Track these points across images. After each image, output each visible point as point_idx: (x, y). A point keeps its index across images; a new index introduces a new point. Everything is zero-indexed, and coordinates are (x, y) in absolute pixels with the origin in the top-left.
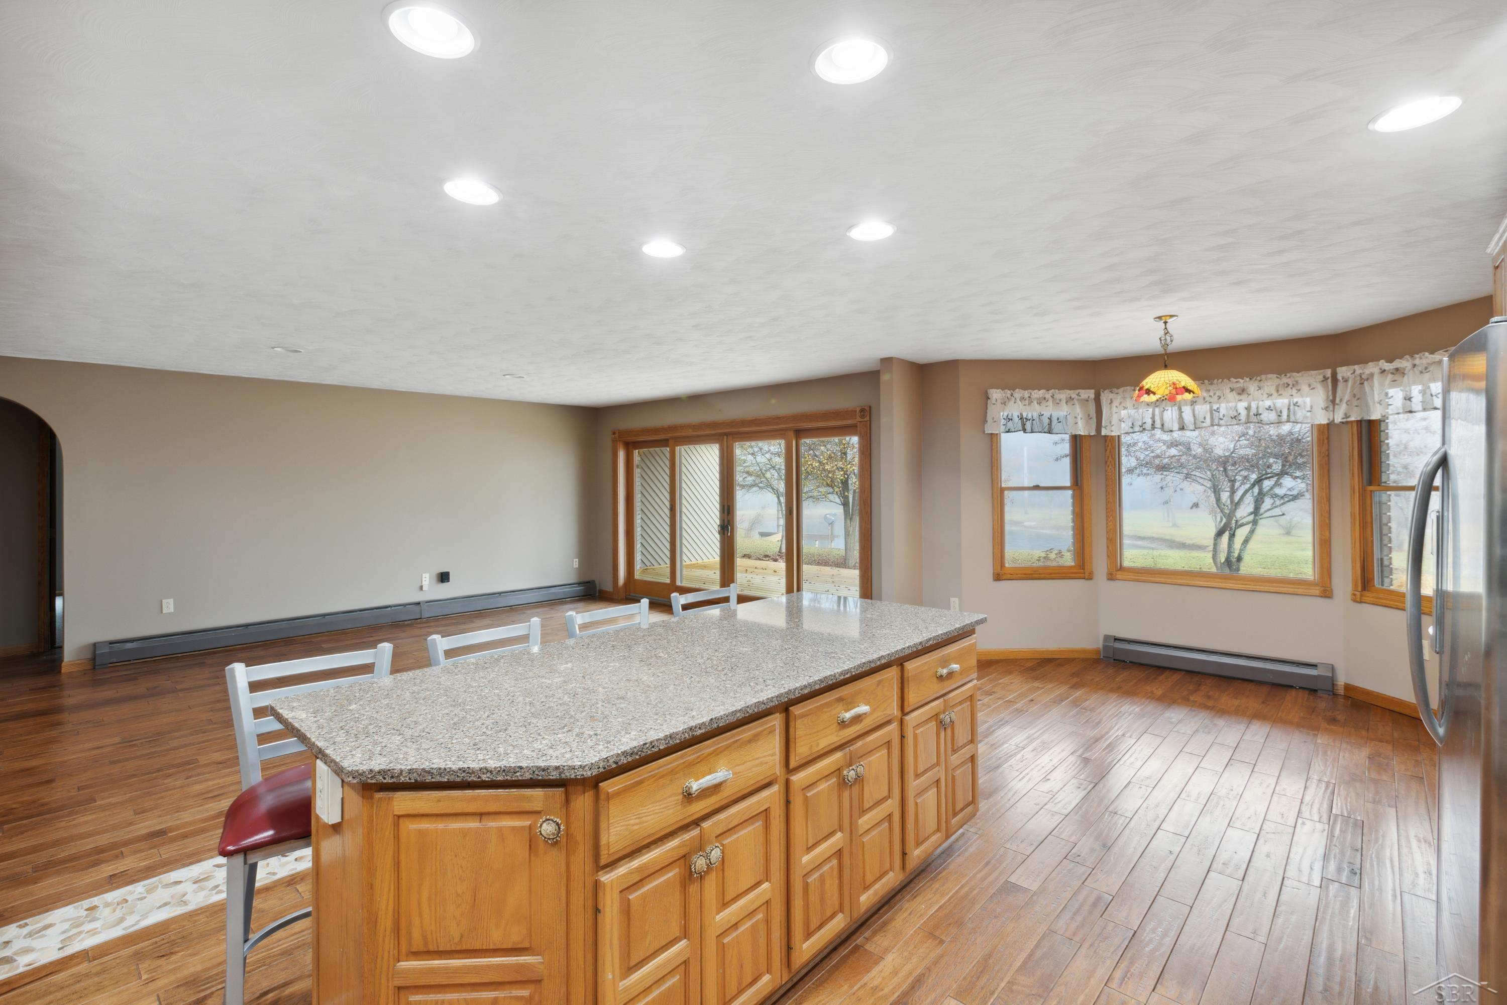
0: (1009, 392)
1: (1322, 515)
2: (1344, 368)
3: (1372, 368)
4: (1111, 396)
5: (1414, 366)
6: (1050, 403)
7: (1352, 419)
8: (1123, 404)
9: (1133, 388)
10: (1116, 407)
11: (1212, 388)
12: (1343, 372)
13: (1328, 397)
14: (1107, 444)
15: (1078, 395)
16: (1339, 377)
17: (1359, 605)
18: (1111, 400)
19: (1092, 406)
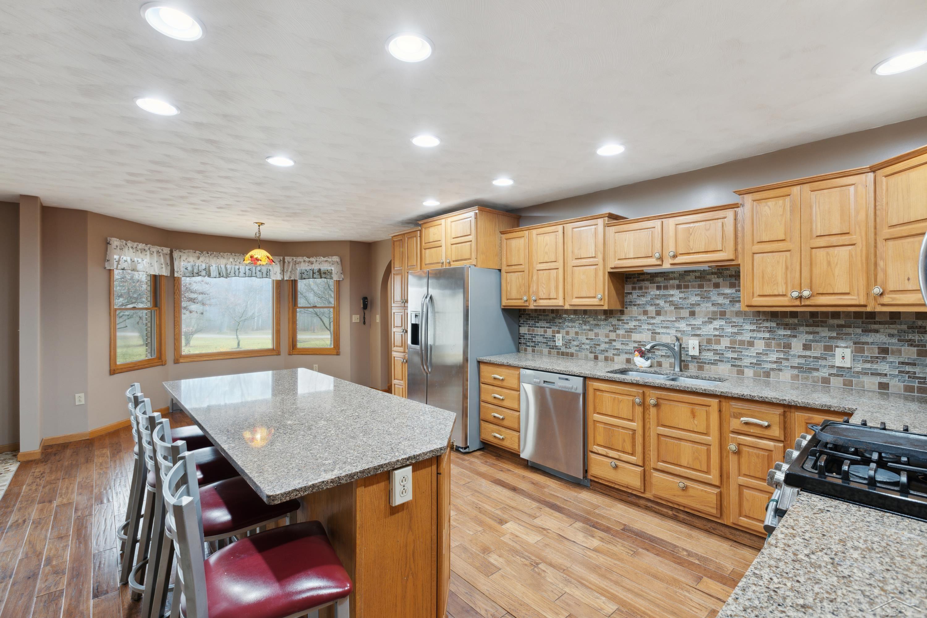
0: (124, 242)
1: (277, 320)
2: (288, 257)
3: (300, 259)
4: (181, 254)
5: (317, 261)
6: (148, 253)
7: (292, 279)
8: (188, 260)
9: (194, 251)
10: (184, 260)
11: (236, 258)
12: (287, 259)
13: (281, 269)
14: (175, 282)
15: (162, 250)
16: (286, 261)
17: (291, 356)
18: (181, 256)
19: (168, 258)
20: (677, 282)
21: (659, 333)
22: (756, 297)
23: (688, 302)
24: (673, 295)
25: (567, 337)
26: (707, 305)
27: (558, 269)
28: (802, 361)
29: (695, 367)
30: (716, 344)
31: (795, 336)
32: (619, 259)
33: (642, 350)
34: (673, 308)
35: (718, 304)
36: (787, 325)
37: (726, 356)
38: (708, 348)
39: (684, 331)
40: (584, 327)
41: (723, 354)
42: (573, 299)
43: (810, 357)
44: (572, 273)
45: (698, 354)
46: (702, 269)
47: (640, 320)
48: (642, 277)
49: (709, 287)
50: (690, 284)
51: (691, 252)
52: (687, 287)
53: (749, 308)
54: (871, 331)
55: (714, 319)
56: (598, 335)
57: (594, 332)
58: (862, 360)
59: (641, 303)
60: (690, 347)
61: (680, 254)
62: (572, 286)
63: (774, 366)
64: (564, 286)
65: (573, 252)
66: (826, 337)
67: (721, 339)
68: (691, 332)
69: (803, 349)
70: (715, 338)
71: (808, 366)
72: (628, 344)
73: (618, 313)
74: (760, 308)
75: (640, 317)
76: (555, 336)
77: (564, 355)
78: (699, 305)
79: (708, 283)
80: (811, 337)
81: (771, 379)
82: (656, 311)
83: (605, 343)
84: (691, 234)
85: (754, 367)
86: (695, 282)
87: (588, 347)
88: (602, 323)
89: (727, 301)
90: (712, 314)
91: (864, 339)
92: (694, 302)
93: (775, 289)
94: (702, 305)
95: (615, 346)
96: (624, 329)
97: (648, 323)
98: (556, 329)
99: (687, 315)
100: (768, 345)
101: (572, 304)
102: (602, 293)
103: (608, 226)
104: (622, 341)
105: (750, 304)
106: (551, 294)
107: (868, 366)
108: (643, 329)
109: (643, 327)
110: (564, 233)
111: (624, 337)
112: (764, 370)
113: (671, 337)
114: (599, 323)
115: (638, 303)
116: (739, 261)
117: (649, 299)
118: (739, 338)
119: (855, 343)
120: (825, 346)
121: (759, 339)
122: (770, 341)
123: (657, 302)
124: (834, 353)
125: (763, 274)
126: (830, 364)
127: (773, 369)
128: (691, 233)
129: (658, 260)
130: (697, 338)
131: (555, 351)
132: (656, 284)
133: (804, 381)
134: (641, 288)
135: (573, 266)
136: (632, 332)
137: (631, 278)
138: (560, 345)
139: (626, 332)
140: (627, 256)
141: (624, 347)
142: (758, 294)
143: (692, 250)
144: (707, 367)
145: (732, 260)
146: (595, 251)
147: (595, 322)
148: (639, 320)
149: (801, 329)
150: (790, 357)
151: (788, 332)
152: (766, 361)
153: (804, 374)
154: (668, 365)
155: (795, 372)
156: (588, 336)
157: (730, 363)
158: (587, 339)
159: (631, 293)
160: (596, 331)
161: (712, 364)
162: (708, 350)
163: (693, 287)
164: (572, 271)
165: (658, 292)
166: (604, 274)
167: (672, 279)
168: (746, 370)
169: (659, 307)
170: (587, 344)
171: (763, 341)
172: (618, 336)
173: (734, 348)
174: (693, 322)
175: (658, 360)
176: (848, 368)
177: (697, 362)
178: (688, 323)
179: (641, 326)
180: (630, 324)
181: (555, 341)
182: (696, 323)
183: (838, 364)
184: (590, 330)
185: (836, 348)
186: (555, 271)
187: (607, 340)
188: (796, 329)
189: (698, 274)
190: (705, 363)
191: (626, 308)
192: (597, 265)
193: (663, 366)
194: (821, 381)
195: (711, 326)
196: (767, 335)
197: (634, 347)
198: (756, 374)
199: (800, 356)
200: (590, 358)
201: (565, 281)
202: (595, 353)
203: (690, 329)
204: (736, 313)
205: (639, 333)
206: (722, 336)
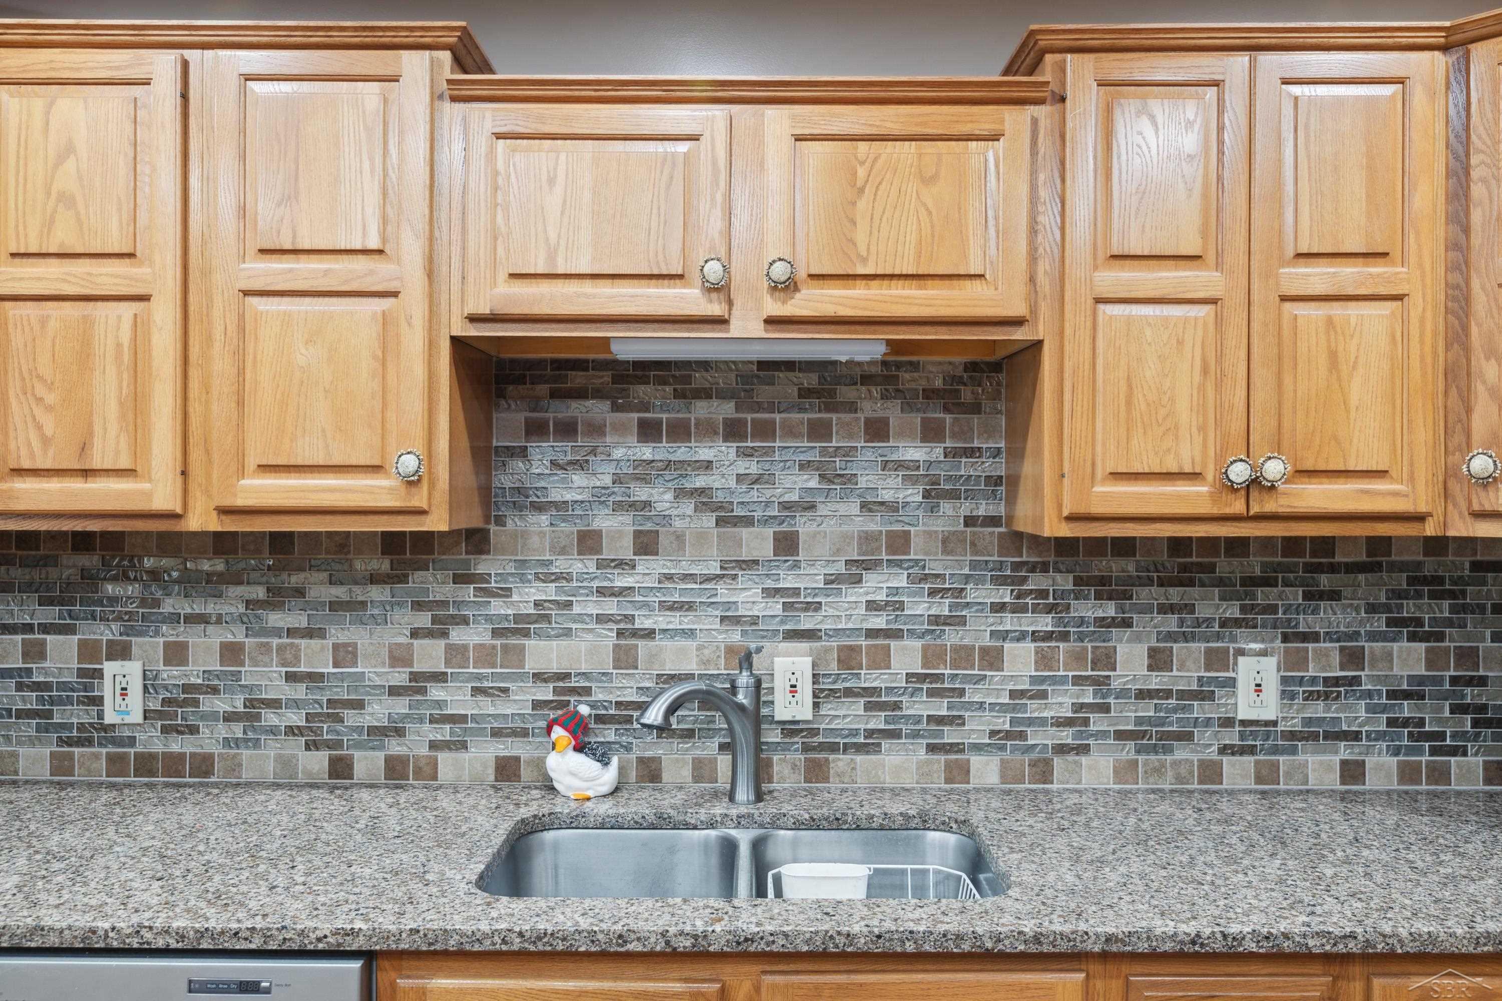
20: (726, 410)
21: (650, 634)
22: (1104, 481)
23: (768, 493)
24: (708, 465)
25: (172, 675)
26: (843, 509)
27: (144, 298)
28: (1147, 710)
29: (794, 767)
30: (874, 665)
31: (1127, 623)
32: (513, 276)
33: (581, 716)
34: (709, 520)
35: (882, 503)
36: (1103, 581)
37: (909, 712)
38: (848, 685)
39: (754, 621)
40: (276, 619)
41: (897, 706)
42: (241, 472)
43: (1168, 694)
44: (241, 329)
45: (809, 717)
46: (843, 359)
47: (566, 577)
48: (577, 379)
49: (851, 436)
50: (778, 417)
51: (861, 270)
52: (765, 431)
53: (1073, 525)
54: (1322, 596)
55: (870, 565)
56: (355, 655)
57: (329, 643)
58: (1304, 692)
59: (568, 497)
60: (780, 685)
61: (812, 276)
62: (240, 404)
63: (1067, 736)
64: (185, 398)
65: (242, 211)
66: (1214, 619)
67: (894, 644)
68: (782, 622)
69: (1151, 668)
70: (870, 642)
71: (1163, 725)
72: (505, 690)
73: (458, 544)
74: (1112, 525)
75: (560, 565)
76: (98, 674)
77: (152, 773)
78: (812, 507)
79: (846, 417)
80: (1171, 622)
81: (1055, 787)
82: (637, 534)
83: (394, 691)
84: (861, 190)
85: (1002, 748)
86: (802, 410)
87: (296, 718)
88: (377, 593)
89: (915, 495)
90: (860, 544)
91: (1305, 622)
92: (795, 497)
93: (1169, 450)
94: (822, 510)
95: (439, 704)
96: (489, 619)
97: (601, 591)
98: (106, 633)
99: (767, 550)
100: (1044, 660)
101: (241, 501)
102: (419, 447)
103: (454, 99)
104: (479, 677)
105: (1082, 509)
106: (97, 442)
107: (1318, 710)
108: (579, 619)
109: (577, 609)
110: (185, 96)
111: (486, 656)
112: (1035, 755)
113: (698, 649)
114: (359, 593)
115: (556, 495)
116: (1041, 328)
117: (607, 480)
118: (952, 637)
119: (1285, 639)
120: (1209, 652)
121: (1018, 640)
122: (1053, 644)
123: (641, 493)
124: (1232, 675)
125: (1130, 387)
126: (1222, 713)
127: (1061, 749)
128: (859, 183)
129: (714, 295)
130: (804, 646)
131: (97, 756)
132: (635, 416)
133: (1151, 780)
134: (567, 430)
135: (246, 293)
136: (526, 633)
137: (521, 380)
138: (128, 720)
139: (496, 633)
140: (560, 261)
141: (488, 706)
142: (1111, 467)
143: (864, 260)
144: (839, 762)
145: (1018, 322)
146: (384, 220)
147: (339, 592)
148: (558, 577)
149: (1145, 595)
150: (1111, 700)
151: (1110, 610)
152: (1042, 722)
153: (1153, 757)
154: (687, 773)
155: (1128, 750)
156: (297, 660)
157: (923, 737)
158: (291, 677)
159: (523, 453)
160: (338, 634)
161: (860, 748)
162: (848, 692)
163: (791, 432)
164: (241, 317)
165: (646, 452)
166: (432, 344)
167: (705, 394)
168: (976, 761)
169: (649, 518)
170: (296, 704)
171: (1033, 645)
172: (456, 654)
173: (938, 678)
174: (788, 583)
175: (649, 754)
176: (1267, 723)
177: (806, 748)
178: (770, 584)
179: (569, 605)
180: (515, 598)
181: (98, 701)
182: (802, 586)
183: (1244, 713)
184: (310, 633)
185: (1241, 659)
186: (127, 309)
187: (400, 677)
188: (1131, 598)
189: (810, 380)
190: (833, 748)
191: (500, 521)
192: (395, 294)
193: (666, 777)
194: (1199, 776)
195: (856, 595)
196: (1045, 623)
197: (537, 705)
198: (1008, 773)
199: (1142, 694)
200: (309, 774)
201: (193, 373)
202: (338, 744)
203: (778, 609)
204: (945, 541)
205: (558, 636)
206: (897, 634)
